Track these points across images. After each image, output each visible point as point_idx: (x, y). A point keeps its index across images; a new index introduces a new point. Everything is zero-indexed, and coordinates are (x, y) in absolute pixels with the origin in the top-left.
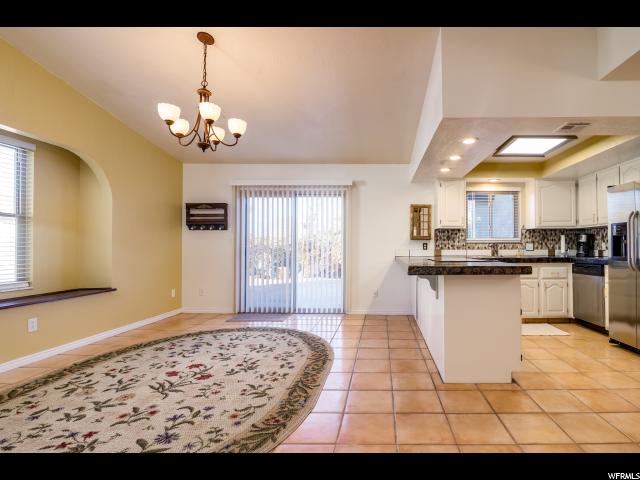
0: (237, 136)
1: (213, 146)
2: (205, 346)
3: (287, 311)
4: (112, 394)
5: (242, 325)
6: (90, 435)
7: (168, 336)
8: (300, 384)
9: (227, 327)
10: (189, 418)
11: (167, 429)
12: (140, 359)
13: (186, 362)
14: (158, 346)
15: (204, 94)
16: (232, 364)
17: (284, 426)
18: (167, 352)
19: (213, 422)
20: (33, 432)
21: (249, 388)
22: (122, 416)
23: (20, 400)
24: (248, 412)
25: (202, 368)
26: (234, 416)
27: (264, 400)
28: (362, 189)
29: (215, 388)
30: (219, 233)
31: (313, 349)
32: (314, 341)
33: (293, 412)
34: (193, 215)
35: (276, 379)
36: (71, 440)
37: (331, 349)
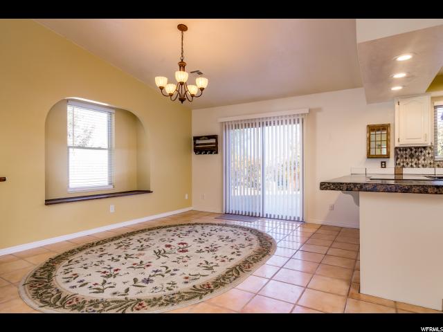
0: (202, 89)
1: (190, 98)
2: (194, 232)
3: (258, 215)
4: (136, 252)
5: (224, 222)
6: (117, 270)
7: (178, 223)
8: (238, 268)
9: (213, 222)
10: (163, 273)
11: (150, 276)
12: (157, 234)
13: (179, 240)
14: (169, 229)
15: (182, 66)
16: (203, 246)
17: (212, 291)
18: (172, 233)
19: (173, 279)
20: (97, 263)
21: (204, 263)
22: (134, 264)
23: (99, 247)
24: (196, 277)
25: (185, 245)
26: (187, 278)
27: (208, 272)
28: (319, 114)
29: (186, 259)
30: (213, 156)
31: (262, 245)
32: (266, 240)
33: (222, 284)
34: (198, 145)
35: (224, 261)
36: (108, 271)
37: (276, 247)
